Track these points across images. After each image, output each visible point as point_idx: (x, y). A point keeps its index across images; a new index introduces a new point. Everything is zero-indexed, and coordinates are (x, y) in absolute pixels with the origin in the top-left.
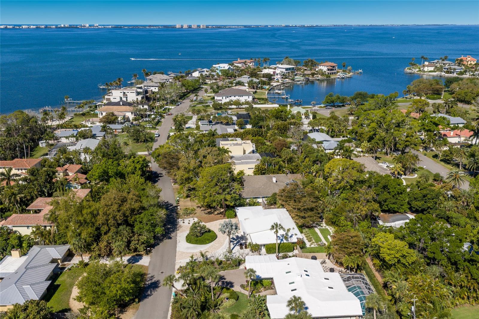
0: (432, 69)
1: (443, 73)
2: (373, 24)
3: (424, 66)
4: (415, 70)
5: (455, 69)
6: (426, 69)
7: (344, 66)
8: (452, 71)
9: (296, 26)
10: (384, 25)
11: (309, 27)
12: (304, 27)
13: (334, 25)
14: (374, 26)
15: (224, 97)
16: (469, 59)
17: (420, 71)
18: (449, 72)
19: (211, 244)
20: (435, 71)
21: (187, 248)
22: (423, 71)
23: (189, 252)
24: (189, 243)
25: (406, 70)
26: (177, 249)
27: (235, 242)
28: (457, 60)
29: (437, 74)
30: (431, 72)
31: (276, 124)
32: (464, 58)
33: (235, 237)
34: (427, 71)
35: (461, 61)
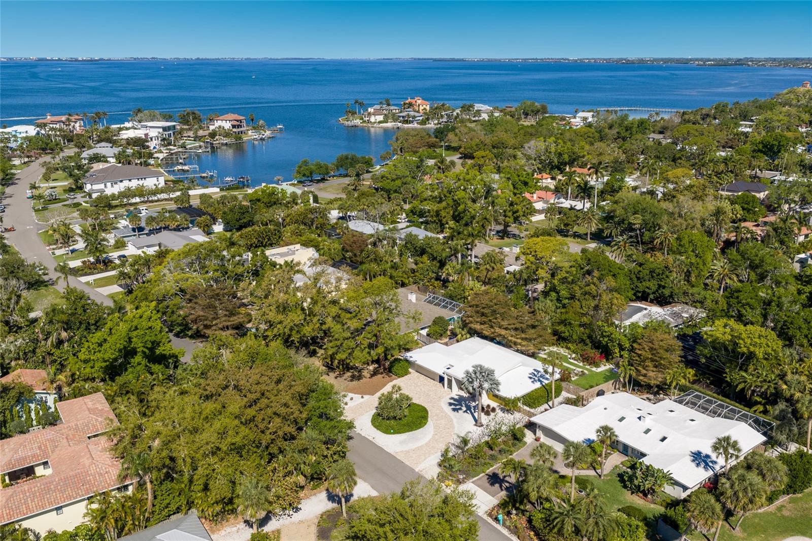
0: (381, 118)
1: (400, 124)
2: (201, 57)
3: (369, 114)
4: (358, 122)
5: (414, 117)
6: (373, 119)
7: (252, 120)
8: (411, 119)
9: (59, 60)
10: (218, 59)
11: (85, 61)
12: (77, 60)
13: (135, 59)
14: (202, 59)
15: (109, 184)
16: (419, 102)
17: (364, 122)
18: (407, 122)
19: (430, 423)
20: (385, 121)
21: (402, 443)
22: (369, 121)
23: (414, 447)
24: (393, 433)
25: (342, 122)
26: (388, 451)
27: (464, 409)
28: (405, 104)
29: (389, 125)
30: (380, 122)
31: (288, 215)
32: (412, 100)
33: (452, 401)
34: (375, 123)
35: (410, 105)
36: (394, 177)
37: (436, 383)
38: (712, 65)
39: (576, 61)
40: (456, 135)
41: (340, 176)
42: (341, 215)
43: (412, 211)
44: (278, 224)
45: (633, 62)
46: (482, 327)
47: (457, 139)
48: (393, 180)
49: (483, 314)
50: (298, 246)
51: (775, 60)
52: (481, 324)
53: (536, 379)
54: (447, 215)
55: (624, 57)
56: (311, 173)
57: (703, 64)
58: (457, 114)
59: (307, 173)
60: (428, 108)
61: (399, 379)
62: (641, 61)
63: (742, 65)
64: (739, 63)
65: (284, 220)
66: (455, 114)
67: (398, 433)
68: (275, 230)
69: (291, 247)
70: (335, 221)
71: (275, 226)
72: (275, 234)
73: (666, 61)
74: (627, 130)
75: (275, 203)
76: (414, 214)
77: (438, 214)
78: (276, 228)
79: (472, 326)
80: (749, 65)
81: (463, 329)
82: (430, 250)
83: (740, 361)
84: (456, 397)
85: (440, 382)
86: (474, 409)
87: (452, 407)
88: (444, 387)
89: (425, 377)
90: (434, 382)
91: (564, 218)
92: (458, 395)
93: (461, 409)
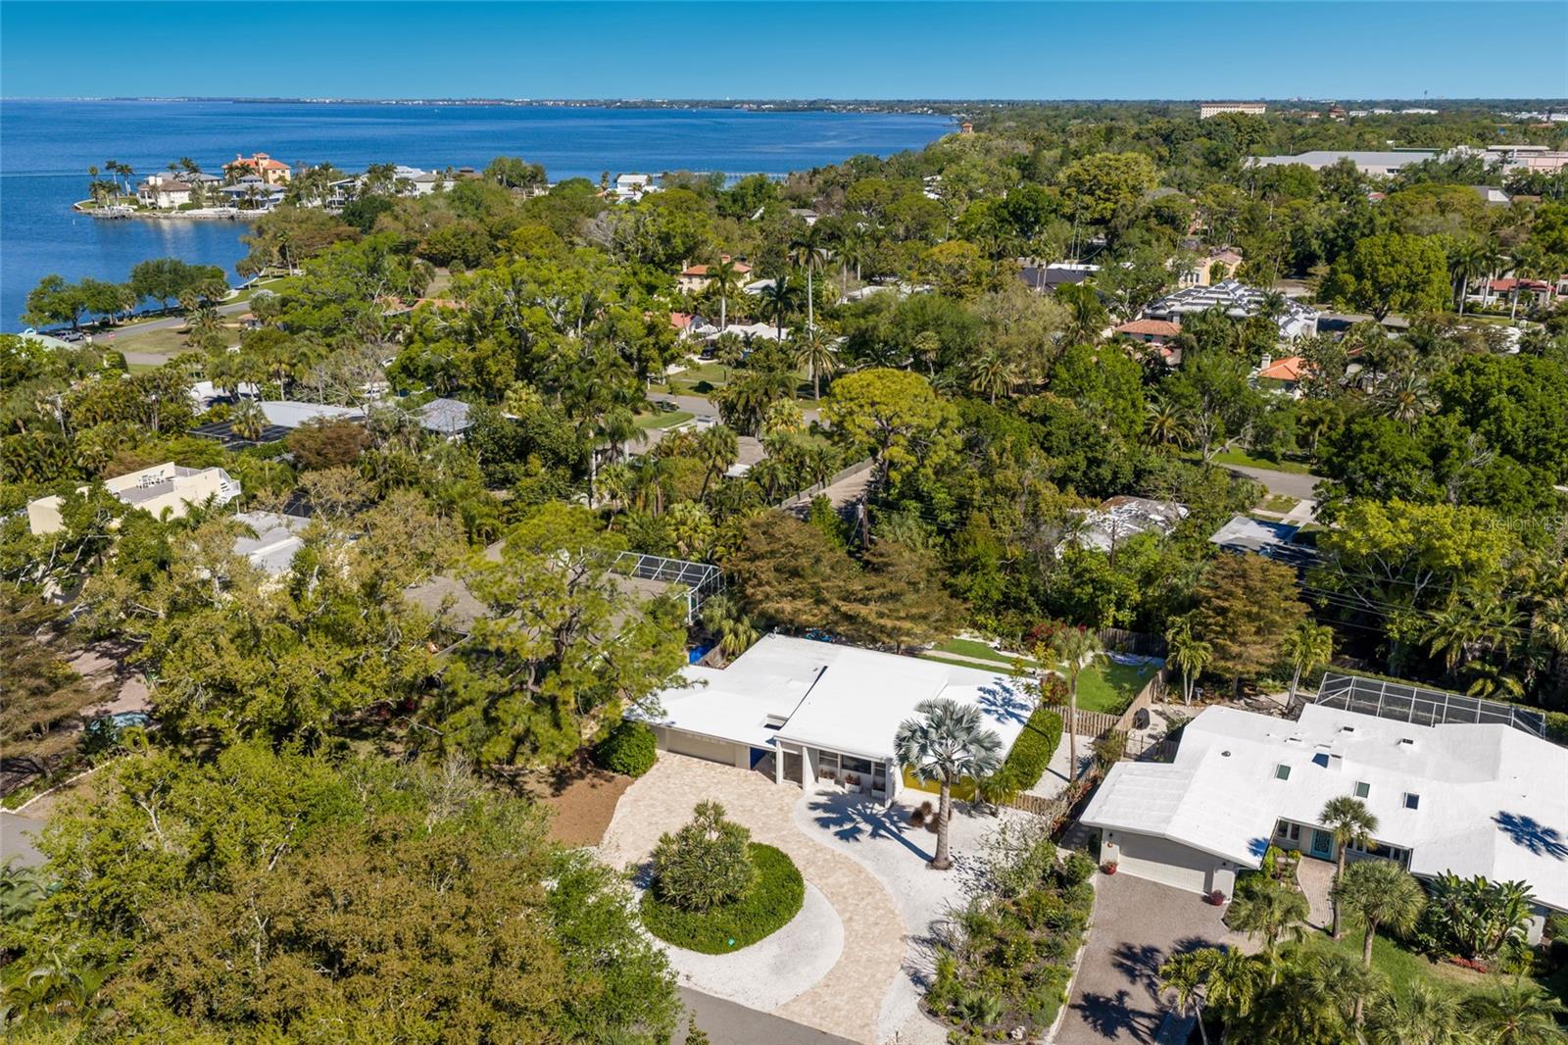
0: (183, 198)
1: (234, 211)
3: (154, 190)
4: (123, 208)
5: (263, 194)
6: (163, 201)
8: (258, 197)
16: (264, 163)
17: (143, 207)
18: (250, 204)
19: (812, 891)
20: (196, 204)
21: (779, 968)
22: (154, 207)
23: (820, 977)
24: (736, 948)
25: (83, 210)
26: (757, 1006)
27: (868, 828)
28: (231, 169)
29: (208, 212)
30: (183, 207)
31: (79, 401)
32: (248, 161)
33: (820, 814)
34: (171, 209)
35: (245, 170)
36: (319, 298)
37: (743, 771)
38: (769, 109)
39: (530, 103)
40: (396, 218)
41: (146, 314)
42: (220, 392)
43: (405, 369)
44: (51, 426)
45: (635, 106)
46: (799, 604)
47: (400, 226)
48: (318, 307)
49: (795, 573)
50: (169, 468)
51: (867, 103)
52: (794, 597)
53: (1001, 711)
54: (503, 367)
55: (616, 98)
56: (74, 310)
57: (758, 109)
58: (365, 184)
59: (65, 309)
60: (288, 175)
61: (639, 782)
62: (650, 104)
63: (822, 109)
64: (814, 107)
65: (67, 415)
66: (359, 183)
67: (747, 944)
68: (49, 442)
69: (153, 472)
70: (204, 410)
71: (44, 430)
72: (51, 455)
73: (694, 104)
74: (735, 201)
75: (22, 375)
76: (411, 375)
77: (479, 367)
78: (49, 436)
79: (770, 607)
80: (833, 110)
81: (738, 620)
82: (546, 441)
83: (1418, 588)
84: (823, 800)
85: (752, 767)
86: (893, 823)
87: (834, 829)
88: (774, 779)
89: (704, 762)
90: (736, 770)
91: (761, 355)
92: (825, 794)
93: (860, 831)
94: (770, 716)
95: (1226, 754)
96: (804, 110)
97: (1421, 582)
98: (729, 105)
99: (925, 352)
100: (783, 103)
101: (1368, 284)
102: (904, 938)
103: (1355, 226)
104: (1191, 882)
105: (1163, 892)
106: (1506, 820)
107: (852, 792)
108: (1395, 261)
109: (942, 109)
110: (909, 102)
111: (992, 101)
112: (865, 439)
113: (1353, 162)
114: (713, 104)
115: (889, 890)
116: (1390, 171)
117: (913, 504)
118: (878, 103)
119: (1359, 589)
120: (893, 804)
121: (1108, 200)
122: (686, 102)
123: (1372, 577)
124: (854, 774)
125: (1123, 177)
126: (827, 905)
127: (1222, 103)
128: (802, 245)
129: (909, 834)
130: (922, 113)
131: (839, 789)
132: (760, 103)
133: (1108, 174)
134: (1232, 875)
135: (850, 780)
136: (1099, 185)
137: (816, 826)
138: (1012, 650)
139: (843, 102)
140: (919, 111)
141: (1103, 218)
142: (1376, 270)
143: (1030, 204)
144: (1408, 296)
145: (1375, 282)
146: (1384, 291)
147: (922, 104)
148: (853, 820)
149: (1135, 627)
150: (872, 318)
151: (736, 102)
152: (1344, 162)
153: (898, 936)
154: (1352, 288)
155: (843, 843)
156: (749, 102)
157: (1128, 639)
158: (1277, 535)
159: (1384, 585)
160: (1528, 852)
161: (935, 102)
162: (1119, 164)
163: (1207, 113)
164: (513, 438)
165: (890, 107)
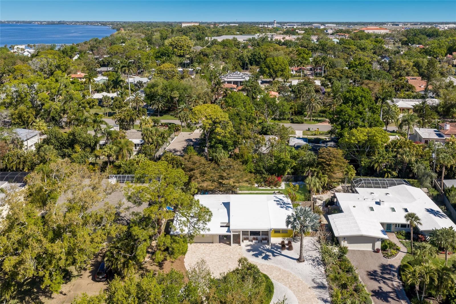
27: (270, 254)
33: (252, 253)
37: (217, 244)
53: (285, 206)
61: (186, 257)
82: (82, 140)
83: (367, 151)
84: (249, 248)
85: (220, 243)
86: (276, 250)
87: (260, 257)
88: (230, 244)
89: (202, 244)
90: (214, 244)
91: (117, 103)
92: (248, 246)
93: (268, 256)
94: (221, 223)
95: (354, 207)
96: (57, 24)
97: (367, 149)
98: (30, 22)
99: (175, 97)
100: (49, 22)
101: (272, 70)
102: (310, 288)
103: (255, 55)
104: (367, 247)
105: (363, 252)
106: (428, 210)
107: (255, 243)
108: (277, 64)
109: (104, 24)
110: (92, 22)
111: (118, 22)
112: (209, 127)
113: (236, 38)
114: (23, 22)
115: (293, 273)
116: (244, 40)
117: (220, 146)
118: (81, 22)
119: (351, 153)
120: (271, 244)
121: (181, 50)
122: (14, 21)
123: (354, 149)
124: (255, 237)
125: (185, 43)
126: (279, 284)
127: (189, 23)
128: (125, 67)
129: (284, 252)
130: (97, 25)
131: (251, 243)
132: (41, 22)
133: (180, 42)
134: (380, 242)
135: (254, 239)
136: (178, 46)
137: (254, 257)
138: (262, 187)
139: (70, 22)
140: (96, 24)
141: (181, 55)
142: (273, 66)
143: (166, 52)
144: (281, 73)
145: (273, 70)
146: (275, 72)
147: (97, 22)
148: (264, 252)
149: (293, 174)
150: (156, 88)
151: (32, 22)
152: (234, 38)
153: (308, 288)
154: (268, 71)
155: (266, 261)
156: (37, 22)
157: (292, 177)
158: (304, 141)
159: (357, 151)
160: (438, 218)
161: (101, 22)
162: (182, 40)
163: (184, 25)
164: (67, 140)
165: (87, 23)
